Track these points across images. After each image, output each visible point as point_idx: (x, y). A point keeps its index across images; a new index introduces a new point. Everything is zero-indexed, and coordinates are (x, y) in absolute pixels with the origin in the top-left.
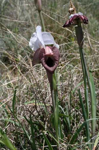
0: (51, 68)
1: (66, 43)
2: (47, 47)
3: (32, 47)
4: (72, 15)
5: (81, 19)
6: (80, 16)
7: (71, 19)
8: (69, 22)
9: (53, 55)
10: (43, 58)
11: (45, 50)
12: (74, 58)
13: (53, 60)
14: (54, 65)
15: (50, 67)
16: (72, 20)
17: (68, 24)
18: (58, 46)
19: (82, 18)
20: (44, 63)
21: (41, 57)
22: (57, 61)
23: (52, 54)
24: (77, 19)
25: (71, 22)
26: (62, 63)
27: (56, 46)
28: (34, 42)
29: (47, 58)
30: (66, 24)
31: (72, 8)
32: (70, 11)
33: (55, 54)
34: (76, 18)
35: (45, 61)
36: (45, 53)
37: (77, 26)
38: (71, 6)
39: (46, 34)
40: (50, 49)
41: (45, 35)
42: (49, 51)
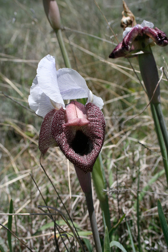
0: (85, 156)
1: (121, 98)
2: (72, 106)
3: (37, 108)
4: (129, 29)
5: (151, 36)
6: (147, 30)
7: (127, 37)
8: (123, 44)
9: (87, 124)
10: (63, 134)
11: (68, 112)
12: (138, 124)
13: (88, 137)
14: (93, 148)
15: (82, 154)
16: (129, 38)
17: (120, 50)
18: (99, 102)
19: (152, 34)
20: (66, 146)
21: (56, 130)
22: (100, 138)
23: (85, 121)
24: (141, 37)
25: (127, 43)
26: (116, 135)
27: (94, 102)
28: (40, 95)
29: (74, 133)
30: (115, 49)
31: (126, 16)
32: (124, 23)
33: (92, 121)
34: (139, 34)
35: (68, 142)
36: (66, 121)
37: (141, 52)
38: (126, 12)
39: (67, 73)
40: (78, 110)
41: (65, 76)
42: (76, 116)
